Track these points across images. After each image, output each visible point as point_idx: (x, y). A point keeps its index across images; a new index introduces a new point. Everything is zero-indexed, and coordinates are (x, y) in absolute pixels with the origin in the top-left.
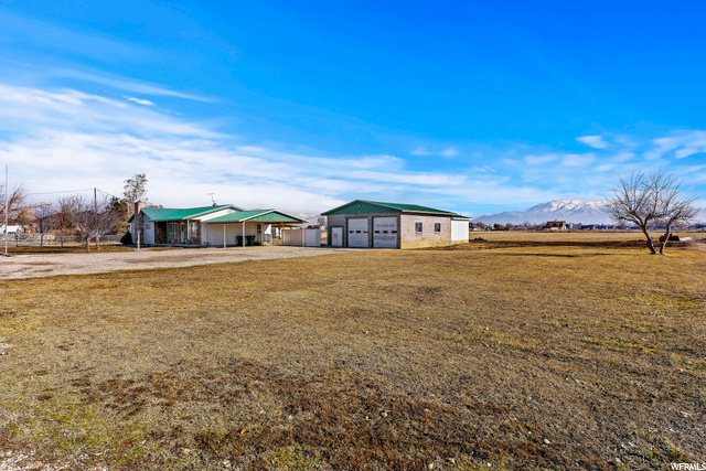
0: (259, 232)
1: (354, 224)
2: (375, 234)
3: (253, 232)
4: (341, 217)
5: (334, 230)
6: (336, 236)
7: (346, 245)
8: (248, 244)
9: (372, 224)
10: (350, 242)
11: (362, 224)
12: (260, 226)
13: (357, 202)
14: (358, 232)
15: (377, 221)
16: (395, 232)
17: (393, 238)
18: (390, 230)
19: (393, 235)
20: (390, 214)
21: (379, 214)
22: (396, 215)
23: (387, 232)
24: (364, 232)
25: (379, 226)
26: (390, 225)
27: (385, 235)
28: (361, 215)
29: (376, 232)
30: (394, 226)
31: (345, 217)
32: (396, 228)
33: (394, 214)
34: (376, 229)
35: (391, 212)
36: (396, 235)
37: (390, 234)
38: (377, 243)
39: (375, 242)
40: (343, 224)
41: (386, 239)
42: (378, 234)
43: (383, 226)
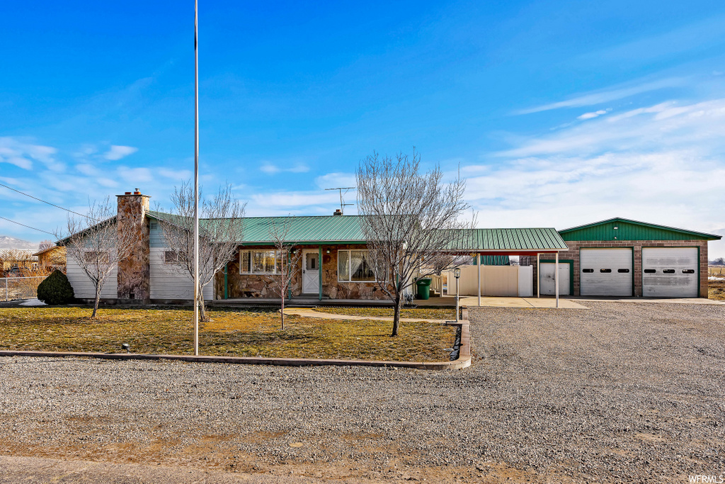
2: (645, 275)
6: (551, 277)
7: (577, 293)
10: (585, 291)
11: (618, 257)
14: (608, 271)
15: (650, 254)
16: (691, 271)
17: (687, 281)
18: (678, 268)
19: (685, 276)
20: (682, 242)
21: (660, 242)
22: (698, 245)
23: (673, 271)
24: (620, 271)
25: (654, 261)
26: (679, 261)
27: (668, 276)
28: (616, 243)
29: (647, 271)
30: (687, 261)
31: (577, 245)
32: (693, 265)
33: (694, 244)
34: (646, 266)
35: (686, 240)
36: (693, 277)
37: (680, 274)
38: (650, 290)
39: (646, 287)
40: (570, 258)
41: (669, 283)
42: (652, 275)
43: (662, 261)
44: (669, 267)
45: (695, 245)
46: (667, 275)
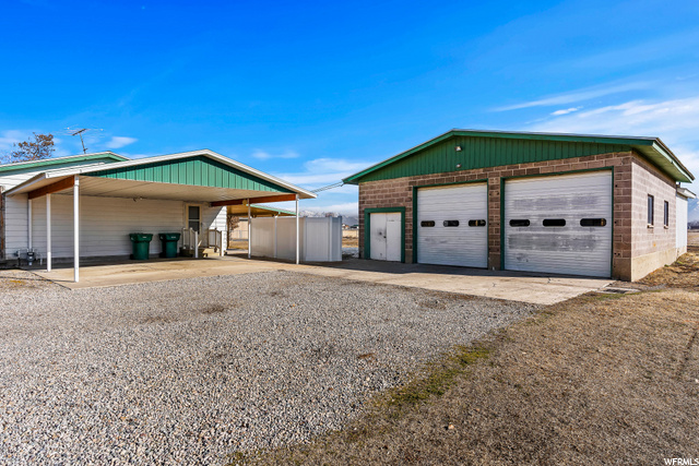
0: (196, 226)
1: (436, 202)
2: (510, 231)
3: (178, 222)
4: (399, 185)
5: (378, 221)
6: (383, 234)
7: (410, 260)
8: (164, 256)
9: (498, 200)
10: (425, 255)
11: (469, 200)
12: (197, 210)
13: (454, 138)
14: (454, 223)
15: (519, 190)
16: (597, 222)
17: (590, 243)
18: (572, 215)
19: (586, 232)
20: (577, 163)
21: (532, 166)
22: (609, 165)
23: (561, 223)
24: (472, 223)
25: (528, 204)
26: (574, 202)
27: (552, 233)
28: (461, 174)
29: (514, 223)
30: (592, 201)
31: (410, 183)
32: (602, 210)
33: (602, 163)
34: (513, 213)
35: (583, 157)
36: (603, 234)
37: (574, 229)
38: (519, 259)
39: (512, 252)
40: (401, 204)
41: (554, 245)
42: (524, 231)
43: (541, 203)
44: (554, 214)
45: (603, 165)
46: (550, 231)
